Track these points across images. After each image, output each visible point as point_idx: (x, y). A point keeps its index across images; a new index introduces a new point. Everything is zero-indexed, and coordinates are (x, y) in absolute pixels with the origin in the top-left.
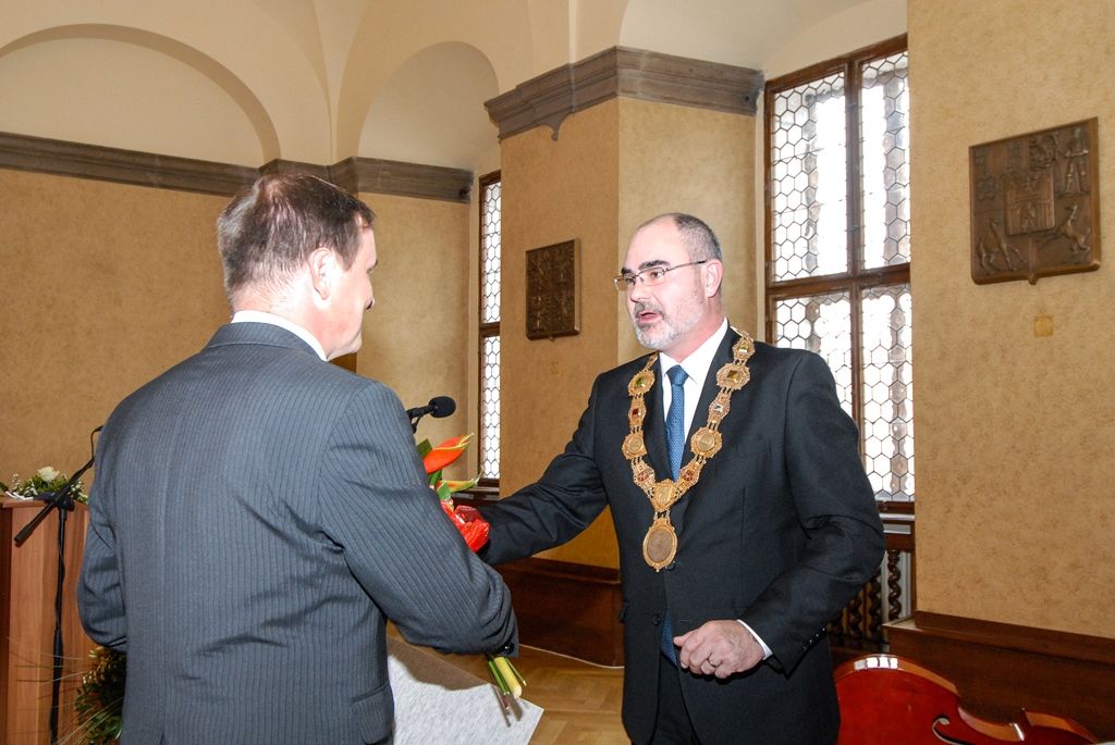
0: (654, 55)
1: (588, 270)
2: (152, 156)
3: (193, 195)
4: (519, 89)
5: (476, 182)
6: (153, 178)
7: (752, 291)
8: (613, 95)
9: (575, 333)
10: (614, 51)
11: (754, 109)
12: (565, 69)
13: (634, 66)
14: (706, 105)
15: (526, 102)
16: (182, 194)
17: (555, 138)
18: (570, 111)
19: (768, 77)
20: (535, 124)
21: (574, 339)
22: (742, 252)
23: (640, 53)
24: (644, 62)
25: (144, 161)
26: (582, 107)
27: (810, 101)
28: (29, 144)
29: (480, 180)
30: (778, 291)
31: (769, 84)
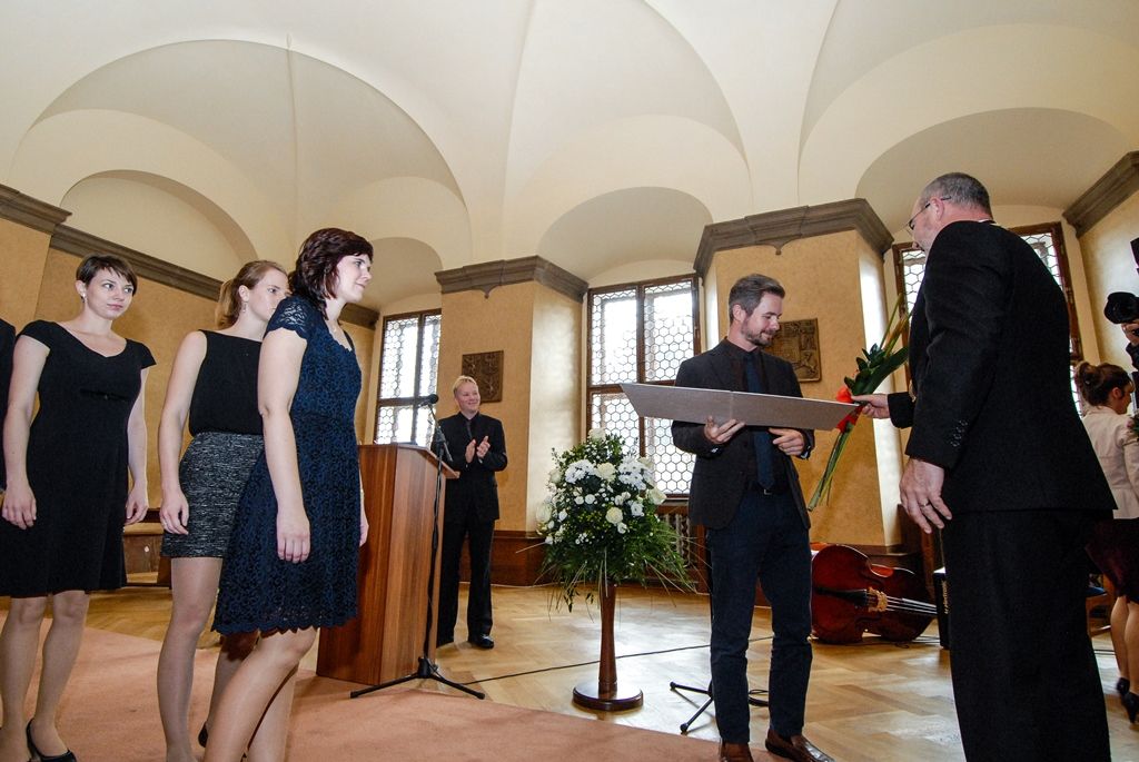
0: (551, 264)
1: (509, 368)
2: (176, 267)
3: (197, 297)
4: (464, 268)
5: (381, 319)
6: (172, 281)
7: (580, 389)
8: (530, 279)
9: (499, 400)
10: (536, 257)
11: (582, 301)
12: (502, 262)
13: (543, 267)
14: (566, 294)
15: (467, 276)
16: (190, 295)
17: (487, 297)
18: (500, 284)
19: (590, 287)
20: (473, 288)
21: (497, 404)
22: (577, 369)
23: (546, 261)
24: (547, 267)
25: (169, 269)
26: (507, 283)
27: (603, 302)
28: (92, 242)
29: (384, 318)
30: (592, 390)
31: (591, 290)
